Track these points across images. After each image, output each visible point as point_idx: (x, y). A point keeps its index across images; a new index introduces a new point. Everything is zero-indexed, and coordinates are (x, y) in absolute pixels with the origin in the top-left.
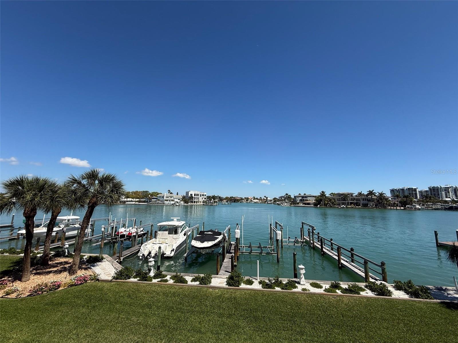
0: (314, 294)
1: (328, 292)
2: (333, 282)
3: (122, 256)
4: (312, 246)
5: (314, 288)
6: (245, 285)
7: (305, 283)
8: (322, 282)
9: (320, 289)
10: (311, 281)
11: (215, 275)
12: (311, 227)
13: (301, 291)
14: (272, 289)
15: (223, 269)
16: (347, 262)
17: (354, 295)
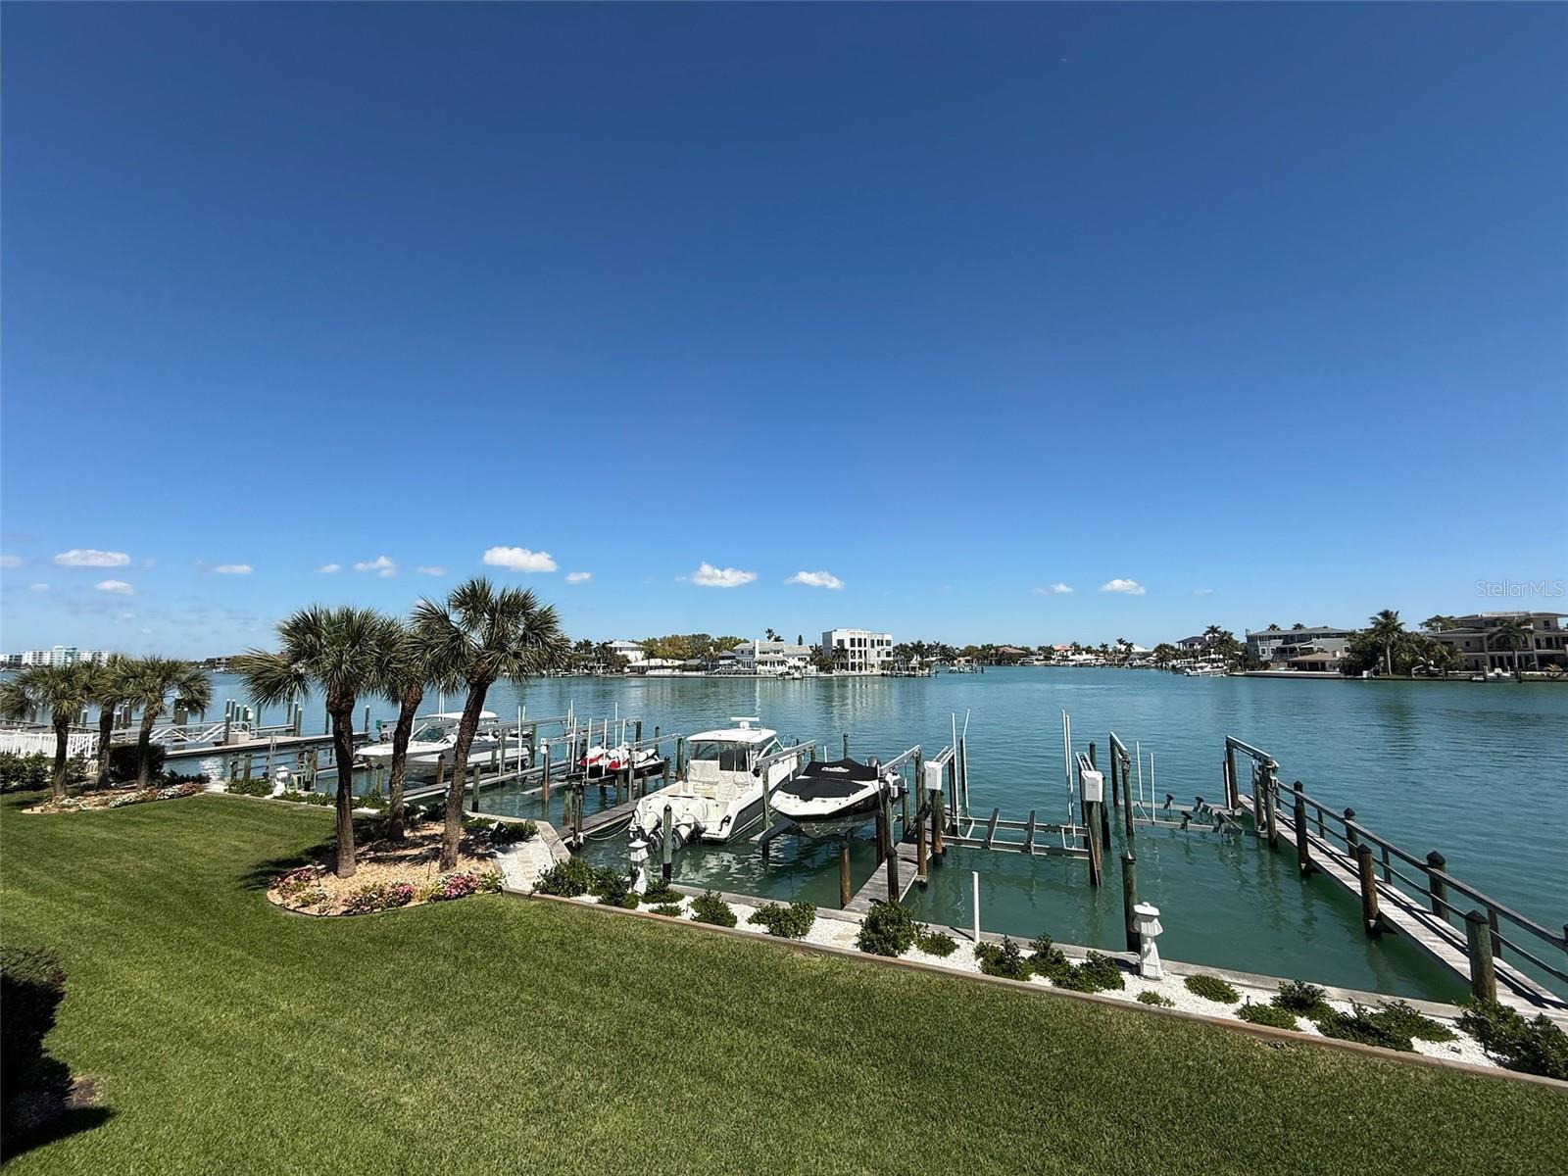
0: (1186, 1019)
1: (1253, 1020)
2: (1290, 982)
3: (584, 827)
4: (1264, 833)
5: (1197, 998)
6: (923, 953)
7: (1161, 974)
8: (1244, 978)
9: (1222, 1004)
10: (1194, 970)
11: (832, 911)
12: (1260, 760)
13: (1135, 1000)
14: (1016, 979)
15: (868, 892)
16: (1408, 909)
17: (1377, 1049)
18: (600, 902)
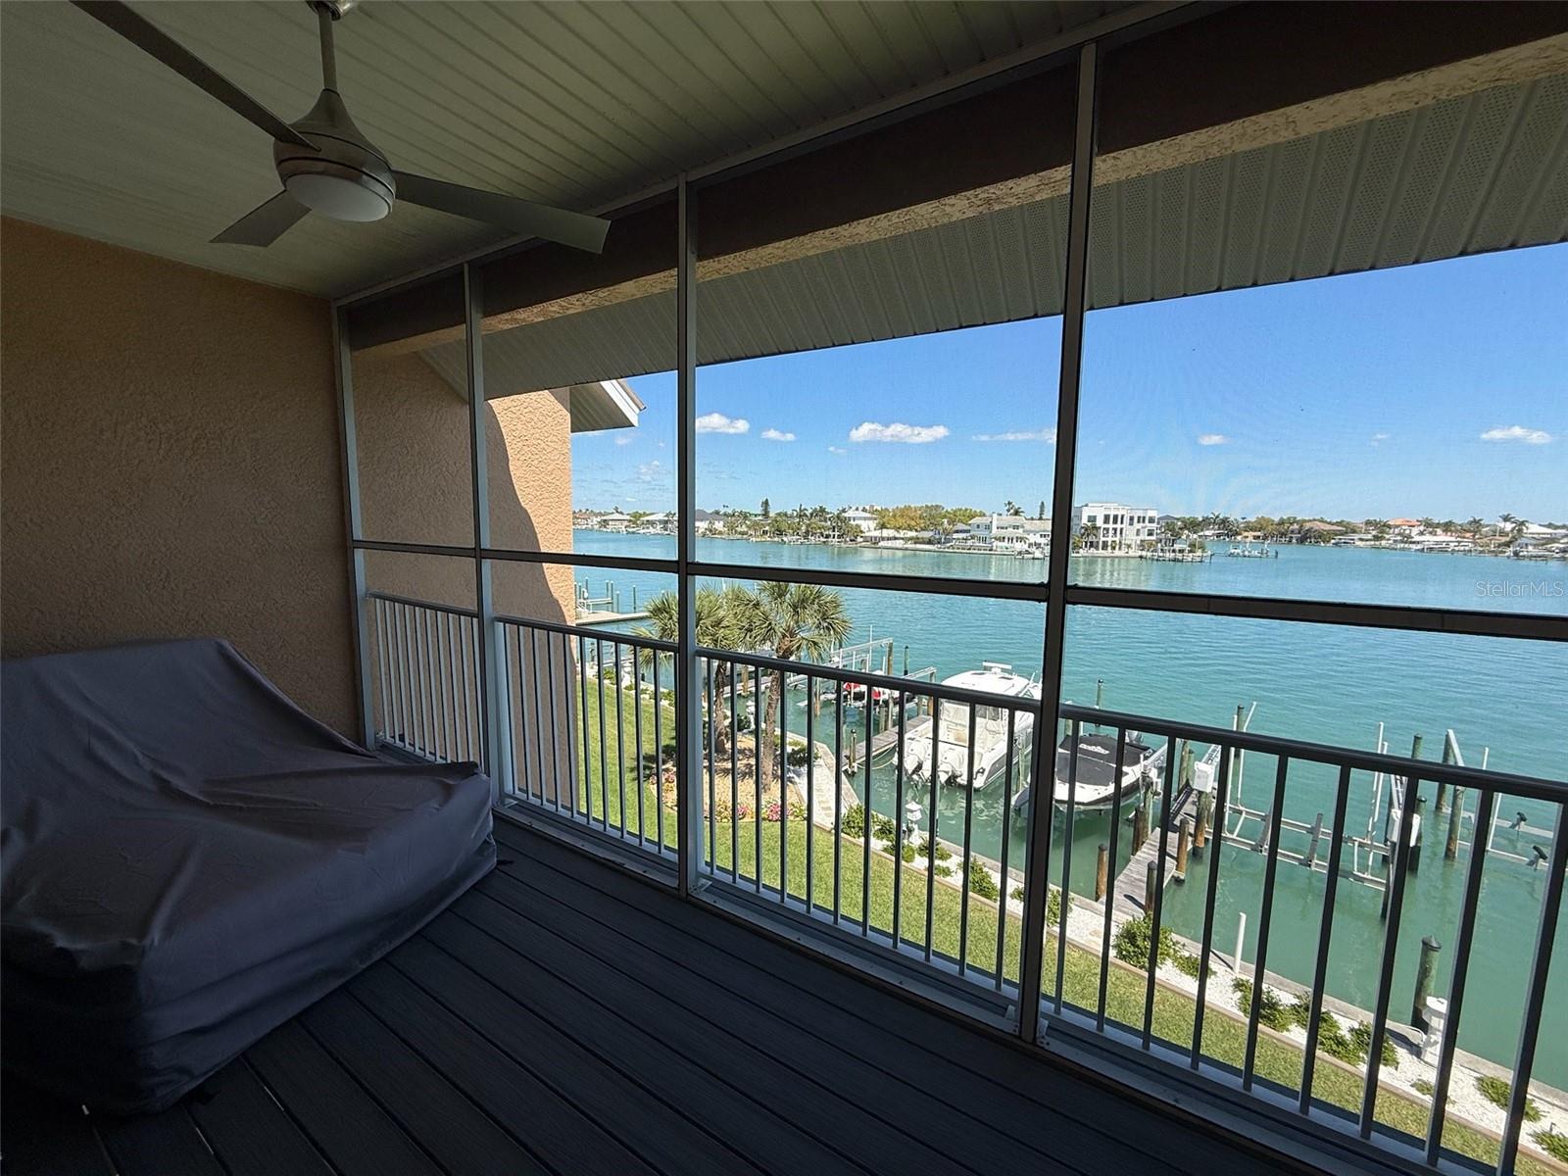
0: (1464, 1126)
5: (1487, 1103)
6: (1178, 971)
8: (1556, 1096)
10: (1491, 1070)
11: (1088, 901)
13: (1407, 1085)
14: (1275, 1028)
15: (1123, 886)
18: (885, 850)
